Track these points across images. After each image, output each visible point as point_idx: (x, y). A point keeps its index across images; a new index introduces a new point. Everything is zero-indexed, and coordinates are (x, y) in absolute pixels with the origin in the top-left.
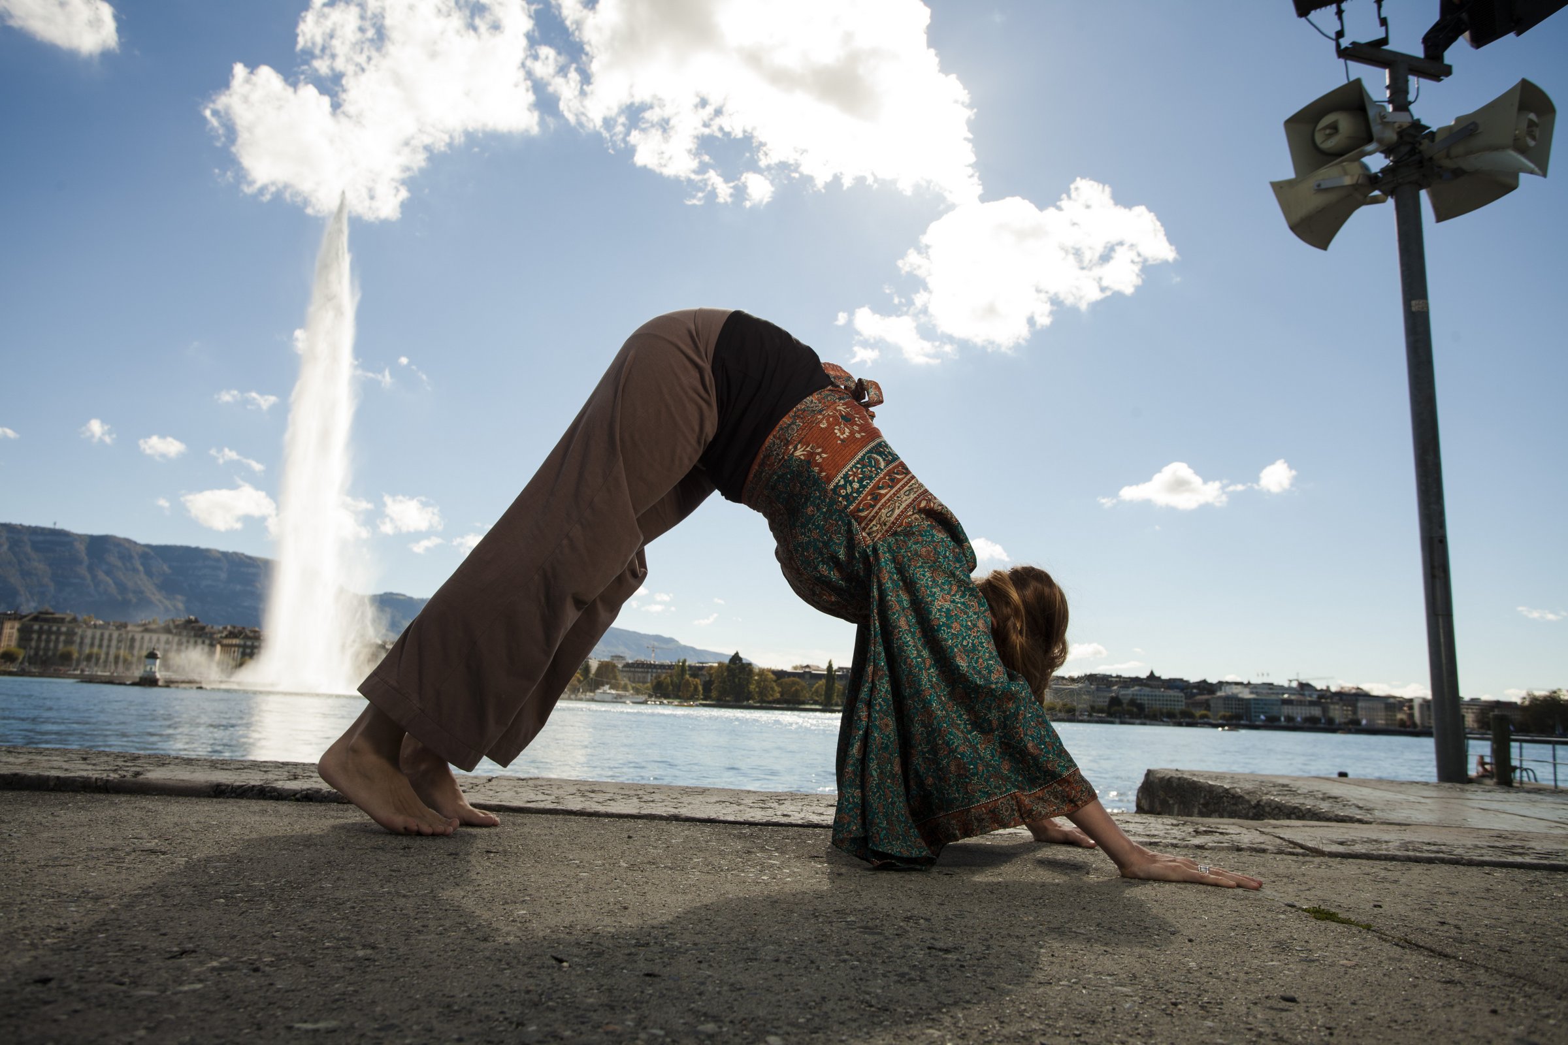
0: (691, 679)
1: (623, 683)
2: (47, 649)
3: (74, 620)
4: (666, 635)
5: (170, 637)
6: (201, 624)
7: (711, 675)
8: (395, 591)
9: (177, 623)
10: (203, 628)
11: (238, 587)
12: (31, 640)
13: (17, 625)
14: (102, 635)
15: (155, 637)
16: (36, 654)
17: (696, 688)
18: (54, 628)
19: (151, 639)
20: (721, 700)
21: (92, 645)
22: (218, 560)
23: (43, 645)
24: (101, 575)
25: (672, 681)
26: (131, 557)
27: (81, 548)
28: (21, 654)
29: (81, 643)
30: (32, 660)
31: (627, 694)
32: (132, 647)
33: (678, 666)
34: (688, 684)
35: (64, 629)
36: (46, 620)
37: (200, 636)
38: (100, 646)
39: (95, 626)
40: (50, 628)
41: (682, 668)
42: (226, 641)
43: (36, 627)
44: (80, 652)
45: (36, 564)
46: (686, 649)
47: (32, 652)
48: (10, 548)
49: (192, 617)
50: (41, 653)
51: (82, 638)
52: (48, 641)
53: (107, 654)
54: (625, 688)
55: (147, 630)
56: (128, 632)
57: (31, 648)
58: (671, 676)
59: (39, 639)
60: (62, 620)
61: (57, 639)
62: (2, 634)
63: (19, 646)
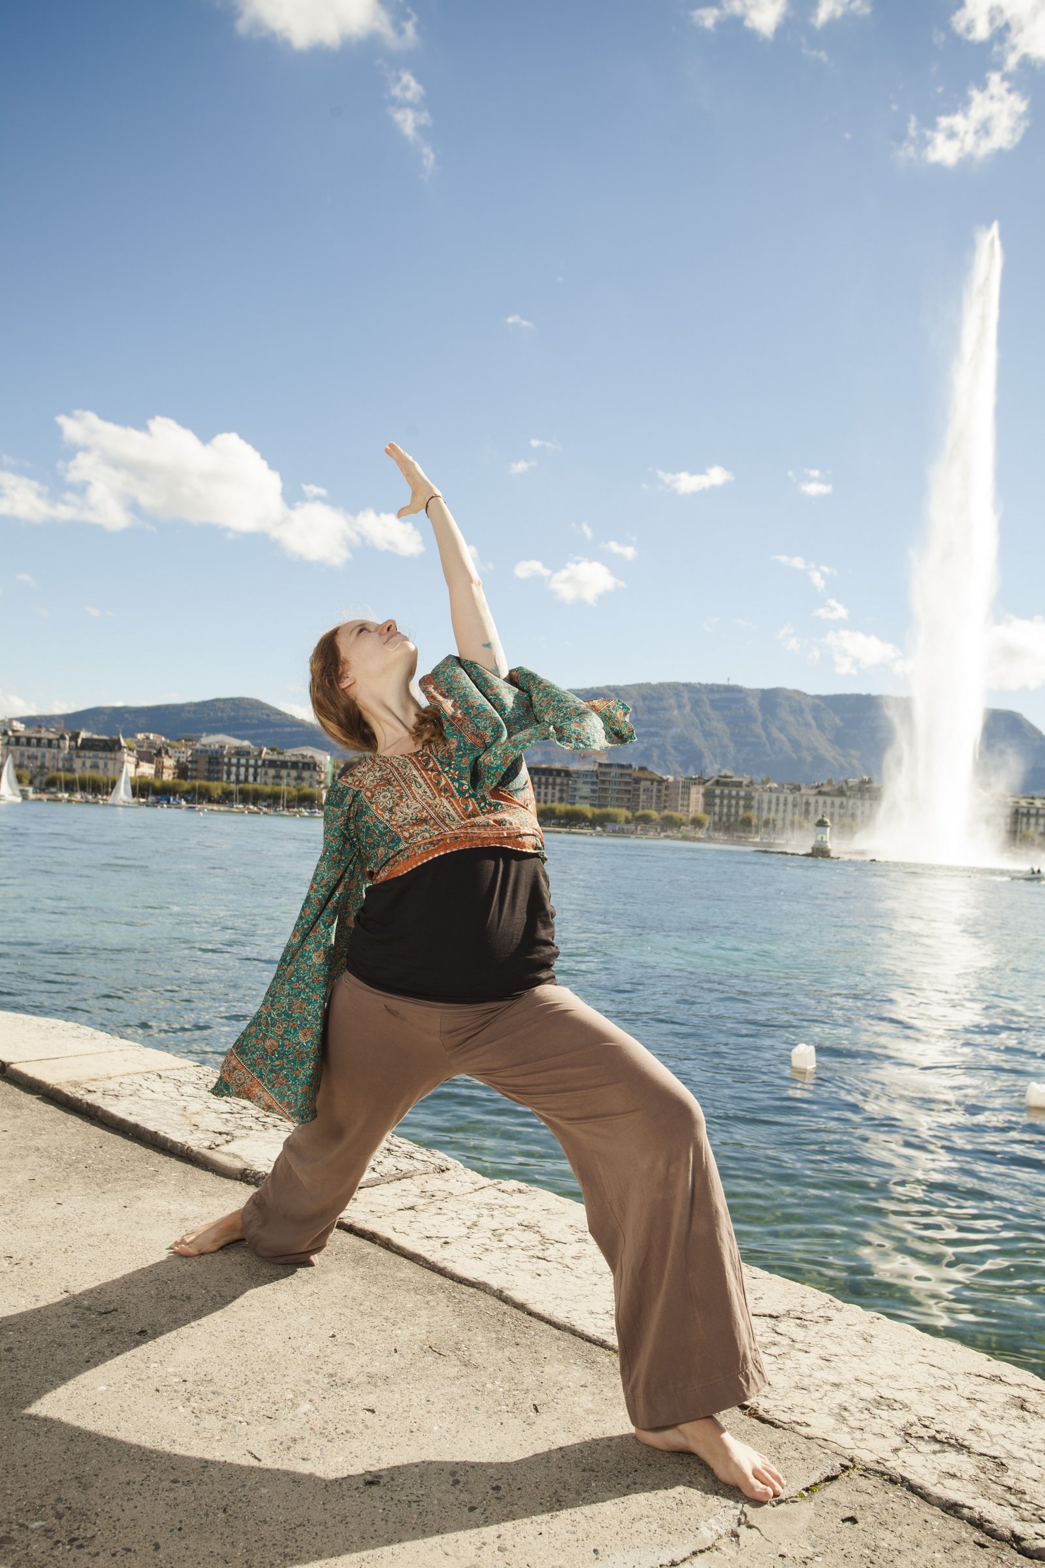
2: (729, 815)
3: (752, 783)
5: (845, 800)
12: (714, 805)
13: (701, 790)
14: (778, 798)
16: (720, 820)
18: (735, 793)
19: (825, 800)
21: (767, 810)
23: (725, 810)
28: (708, 820)
29: (760, 809)
30: (717, 826)
32: (807, 812)
36: (729, 785)
37: (875, 799)
38: (777, 811)
39: (770, 790)
40: (732, 793)
43: (718, 792)
47: (716, 816)
50: (724, 818)
51: (760, 802)
52: (729, 806)
53: (784, 820)
55: (820, 793)
56: (802, 794)
57: (715, 814)
59: (722, 802)
60: (742, 785)
61: (737, 804)
62: (689, 799)
63: (706, 812)
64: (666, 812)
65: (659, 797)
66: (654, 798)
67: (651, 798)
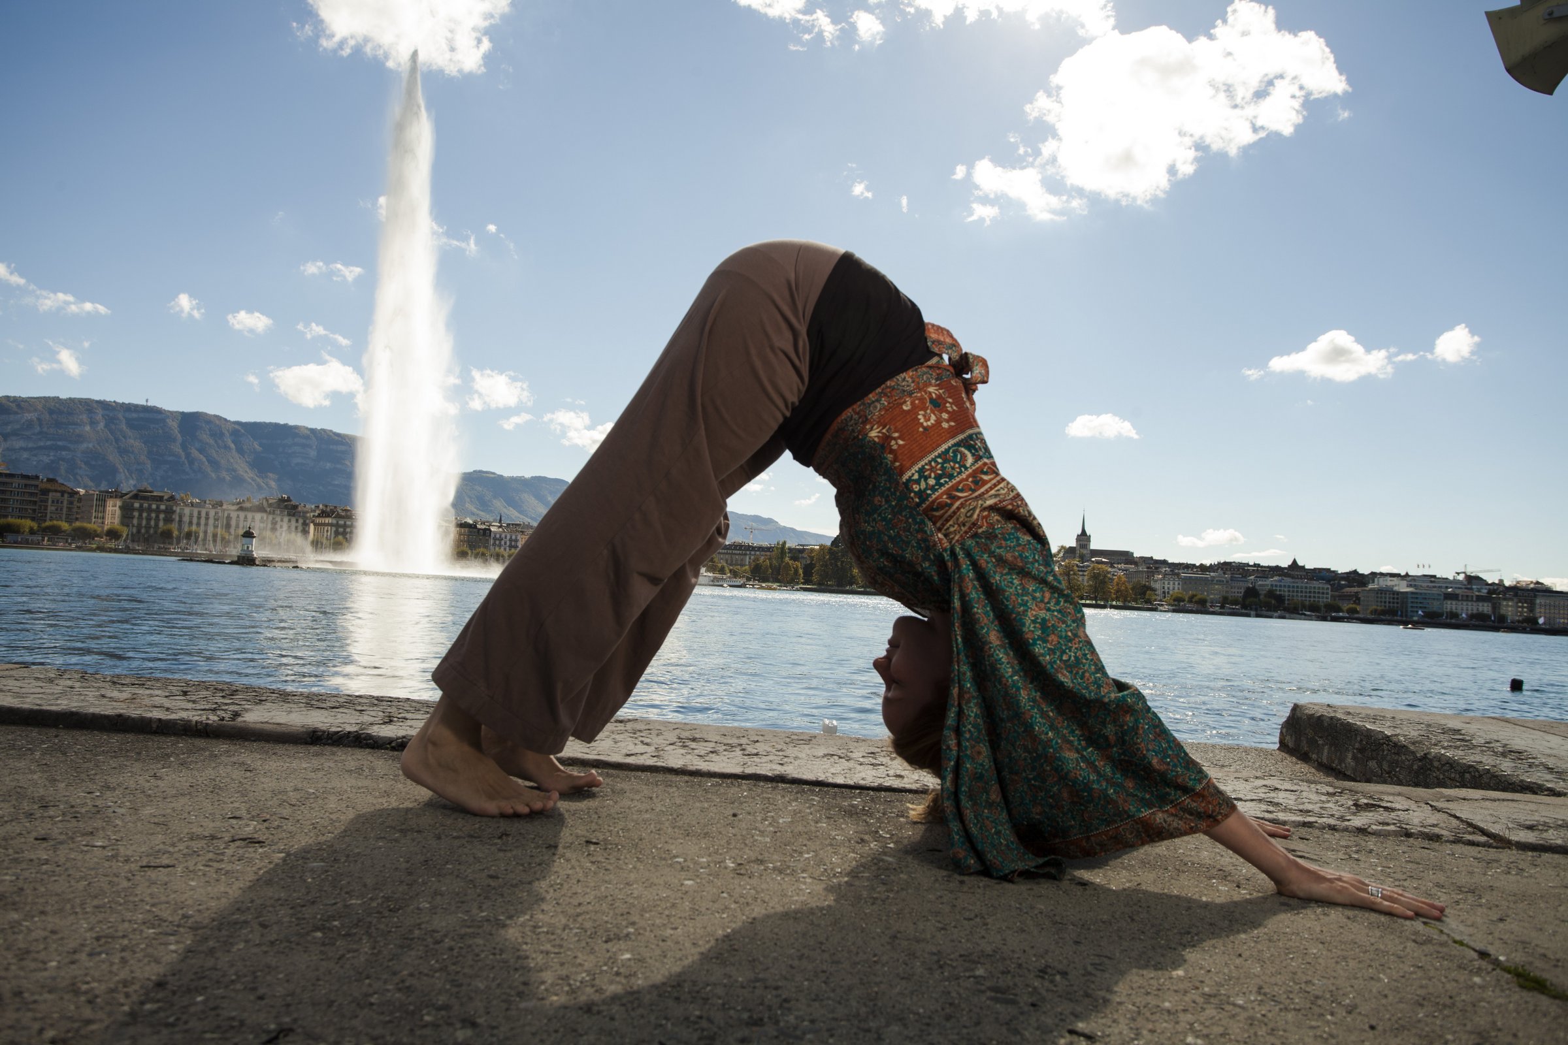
0: (791, 562)
1: (720, 565)
2: (148, 527)
3: (172, 498)
4: (765, 515)
5: (265, 515)
6: (294, 502)
7: (812, 558)
8: (485, 469)
9: (270, 501)
10: (295, 507)
11: (328, 465)
12: (133, 518)
13: (119, 503)
14: (199, 513)
15: (250, 515)
16: (139, 531)
17: (796, 571)
18: (154, 506)
19: (246, 517)
20: (823, 584)
21: (191, 523)
22: (307, 437)
23: (144, 523)
24: (195, 453)
25: (771, 564)
26: (222, 435)
27: (174, 425)
28: (125, 532)
29: (180, 521)
30: (135, 538)
31: (725, 577)
32: (228, 526)
33: (777, 548)
34: (788, 566)
35: (163, 507)
36: (145, 498)
37: (294, 515)
39: (192, 504)
40: (150, 505)
41: (782, 549)
42: (318, 520)
43: (137, 505)
44: (180, 529)
45: (132, 441)
46: (785, 530)
47: (135, 530)
48: (106, 426)
49: (285, 496)
50: (143, 531)
51: (181, 517)
52: (149, 519)
53: (206, 532)
54: (722, 571)
55: (241, 509)
56: (224, 510)
57: (133, 526)
58: (770, 559)
59: (140, 515)
60: (161, 499)
61: (157, 517)
62: (104, 511)
63: (123, 523)
64: (78, 524)
65: (69, 509)
66: (65, 510)
67: (61, 509)
